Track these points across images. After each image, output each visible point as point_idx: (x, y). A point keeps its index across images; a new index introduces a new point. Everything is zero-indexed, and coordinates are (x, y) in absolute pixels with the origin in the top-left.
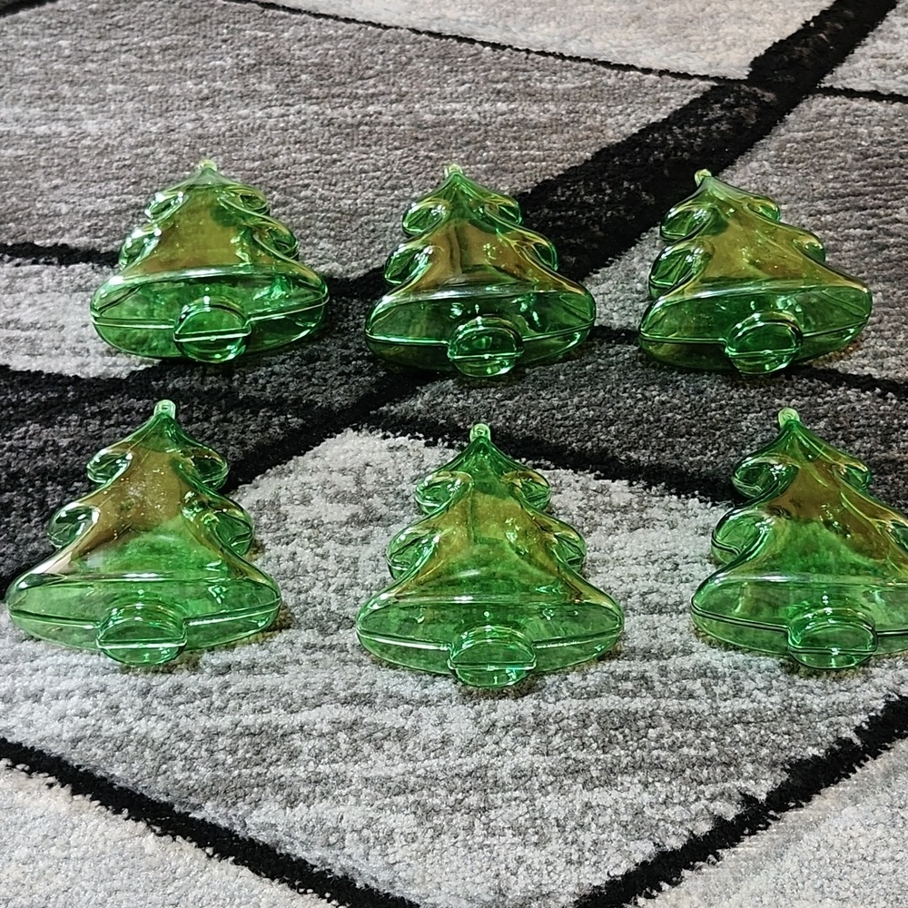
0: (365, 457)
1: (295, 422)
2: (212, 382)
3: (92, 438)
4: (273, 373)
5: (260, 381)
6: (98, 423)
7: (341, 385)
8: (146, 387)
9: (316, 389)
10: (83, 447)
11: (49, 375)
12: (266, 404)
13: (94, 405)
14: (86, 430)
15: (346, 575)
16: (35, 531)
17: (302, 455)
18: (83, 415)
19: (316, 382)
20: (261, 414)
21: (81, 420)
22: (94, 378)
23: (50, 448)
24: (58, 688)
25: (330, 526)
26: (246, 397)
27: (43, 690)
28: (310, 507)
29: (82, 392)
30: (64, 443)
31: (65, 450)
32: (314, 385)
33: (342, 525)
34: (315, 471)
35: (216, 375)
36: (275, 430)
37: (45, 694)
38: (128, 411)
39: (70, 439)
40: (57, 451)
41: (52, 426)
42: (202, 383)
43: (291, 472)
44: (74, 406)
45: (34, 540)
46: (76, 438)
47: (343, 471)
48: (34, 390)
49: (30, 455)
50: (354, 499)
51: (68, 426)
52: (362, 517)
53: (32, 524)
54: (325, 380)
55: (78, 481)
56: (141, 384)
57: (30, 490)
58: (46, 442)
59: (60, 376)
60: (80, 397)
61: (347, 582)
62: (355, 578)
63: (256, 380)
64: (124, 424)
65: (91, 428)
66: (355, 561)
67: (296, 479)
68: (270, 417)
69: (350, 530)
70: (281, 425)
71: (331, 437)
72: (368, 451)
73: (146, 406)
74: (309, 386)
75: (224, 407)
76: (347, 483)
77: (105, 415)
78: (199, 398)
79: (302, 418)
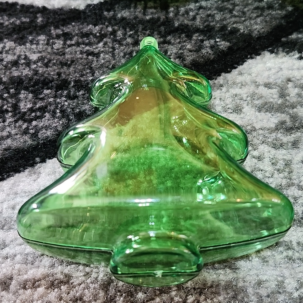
0: (286, 73)
1: (223, 45)
2: (152, 13)
3: (56, 54)
4: (201, 7)
5: (191, 13)
6: (62, 42)
7: (258, 17)
8: (100, 16)
9: (237, 19)
10: (50, 61)
11: (23, 6)
12: (197, 30)
13: (59, 28)
14: (52, 48)
15: (281, 175)
16: (8, 129)
17: (230, 72)
18: (50, 36)
19: (236, 14)
20: (194, 38)
21: (48, 40)
22: (59, 9)
23: (23, 61)
24: (26, 277)
25: (261, 132)
26: (181, 25)
27: (11, 279)
28: (242, 115)
29: (49, 18)
30: (34, 57)
31: (35, 63)
32: (235, 16)
33: (271, 131)
34: (243, 85)
35: (155, 8)
36: (206, 51)
37: (14, 282)
38: (87, 35)
39: (40, 55)
40: (28, 63)
41: (24, 44)
42: (144, 14)
43: (221, 86)
44: (43, 29)
45: (8, 137)
46: (43, 54)
47: (268, 85)
48: (10, 16)
49: (6, 66)
50: (280, 109)
51: (38, 44)
52: (289, 124)
53: (6, 124)
54: (244, 13)
55: (48, 89)
56: (95, 14)
57: (6, 95)
58: (19, 56)
59: (32, 6)
60: (47, 23)
61: (284, 182)
62: (290, 179)
63: (187, 12)
64: (83, 44)
65: (56, 46)
66: (288, 164)
67: (228, 91)
68: (202, 41)
69: (279, 135)
70: (212, 47)
71: (252, 58)
72: (289, 69)
73: (101, 30)
74: (231, 17)
75: (163, 33)
76: (272, 96)
77: (67, 36)
78: (143, 25)
79: (228, 41)
